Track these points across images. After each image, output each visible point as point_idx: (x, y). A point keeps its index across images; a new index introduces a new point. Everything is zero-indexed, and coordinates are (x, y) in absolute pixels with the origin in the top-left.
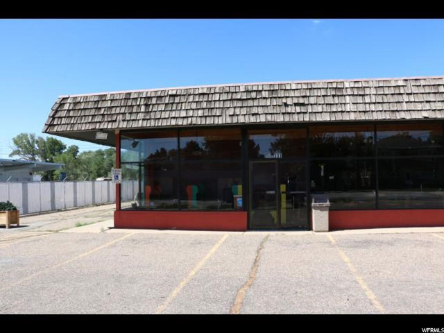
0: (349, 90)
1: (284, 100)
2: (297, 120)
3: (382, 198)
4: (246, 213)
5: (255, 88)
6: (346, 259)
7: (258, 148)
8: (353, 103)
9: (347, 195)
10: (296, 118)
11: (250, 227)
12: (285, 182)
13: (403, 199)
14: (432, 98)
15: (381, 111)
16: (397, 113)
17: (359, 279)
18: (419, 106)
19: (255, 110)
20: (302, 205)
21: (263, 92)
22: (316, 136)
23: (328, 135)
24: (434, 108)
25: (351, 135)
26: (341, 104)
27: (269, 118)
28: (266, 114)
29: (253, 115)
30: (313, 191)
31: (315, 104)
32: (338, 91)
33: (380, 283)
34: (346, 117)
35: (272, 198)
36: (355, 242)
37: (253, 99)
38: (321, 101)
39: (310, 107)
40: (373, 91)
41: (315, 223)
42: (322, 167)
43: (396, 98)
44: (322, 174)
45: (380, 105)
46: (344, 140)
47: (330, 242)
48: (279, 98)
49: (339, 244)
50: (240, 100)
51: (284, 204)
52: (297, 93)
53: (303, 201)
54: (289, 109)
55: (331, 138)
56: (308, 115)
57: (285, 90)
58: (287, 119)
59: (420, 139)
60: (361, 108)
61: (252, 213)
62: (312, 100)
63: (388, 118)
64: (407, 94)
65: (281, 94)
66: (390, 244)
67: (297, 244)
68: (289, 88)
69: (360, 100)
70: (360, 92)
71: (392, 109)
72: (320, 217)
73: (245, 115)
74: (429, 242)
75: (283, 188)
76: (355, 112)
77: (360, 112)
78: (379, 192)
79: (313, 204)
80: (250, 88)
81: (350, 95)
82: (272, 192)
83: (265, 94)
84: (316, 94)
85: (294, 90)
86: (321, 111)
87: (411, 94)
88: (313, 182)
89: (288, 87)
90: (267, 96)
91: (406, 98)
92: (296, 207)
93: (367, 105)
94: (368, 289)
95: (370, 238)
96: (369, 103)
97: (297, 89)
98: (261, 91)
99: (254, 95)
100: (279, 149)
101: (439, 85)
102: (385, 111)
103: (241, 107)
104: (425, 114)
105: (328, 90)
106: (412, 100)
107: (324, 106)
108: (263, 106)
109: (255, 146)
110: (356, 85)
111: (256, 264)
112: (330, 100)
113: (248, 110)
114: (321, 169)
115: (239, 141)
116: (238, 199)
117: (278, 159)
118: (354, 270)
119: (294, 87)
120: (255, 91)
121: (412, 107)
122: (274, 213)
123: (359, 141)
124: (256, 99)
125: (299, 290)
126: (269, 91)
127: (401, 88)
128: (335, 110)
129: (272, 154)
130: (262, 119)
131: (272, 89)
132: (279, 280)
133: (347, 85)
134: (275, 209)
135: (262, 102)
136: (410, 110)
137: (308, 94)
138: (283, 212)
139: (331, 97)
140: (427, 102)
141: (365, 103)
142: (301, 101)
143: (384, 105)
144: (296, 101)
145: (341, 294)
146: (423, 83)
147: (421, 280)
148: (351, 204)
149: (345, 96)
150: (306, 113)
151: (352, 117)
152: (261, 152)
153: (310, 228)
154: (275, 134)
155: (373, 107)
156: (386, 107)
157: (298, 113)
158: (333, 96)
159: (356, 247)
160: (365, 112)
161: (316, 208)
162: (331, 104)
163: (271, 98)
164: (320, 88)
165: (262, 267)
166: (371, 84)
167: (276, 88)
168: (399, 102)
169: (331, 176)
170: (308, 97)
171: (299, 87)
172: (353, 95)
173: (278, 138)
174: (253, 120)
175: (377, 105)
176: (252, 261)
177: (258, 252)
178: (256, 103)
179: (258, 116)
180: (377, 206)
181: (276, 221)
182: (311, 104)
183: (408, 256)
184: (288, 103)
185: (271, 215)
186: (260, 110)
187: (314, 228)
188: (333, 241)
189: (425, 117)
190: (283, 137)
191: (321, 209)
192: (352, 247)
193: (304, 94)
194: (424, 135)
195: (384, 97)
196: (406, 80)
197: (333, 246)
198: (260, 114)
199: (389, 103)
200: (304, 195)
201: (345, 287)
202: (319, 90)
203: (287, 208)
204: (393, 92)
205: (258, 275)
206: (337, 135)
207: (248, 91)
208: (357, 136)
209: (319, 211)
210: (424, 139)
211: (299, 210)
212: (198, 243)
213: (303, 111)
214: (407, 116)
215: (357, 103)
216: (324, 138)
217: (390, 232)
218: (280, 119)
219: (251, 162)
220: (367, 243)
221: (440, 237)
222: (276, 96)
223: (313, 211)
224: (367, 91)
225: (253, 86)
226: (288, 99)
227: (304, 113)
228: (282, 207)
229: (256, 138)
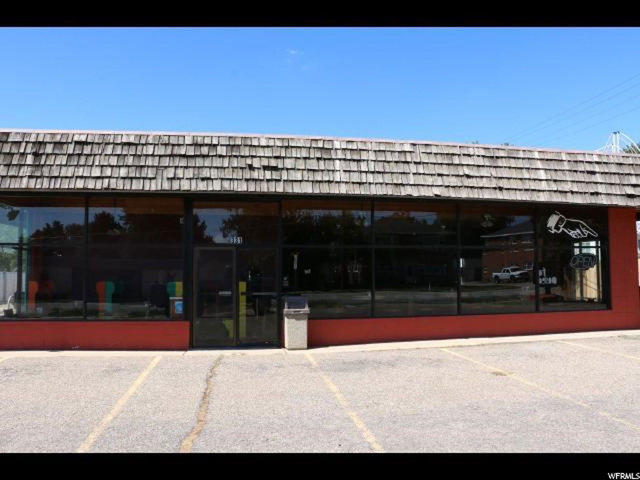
0: (339, 152)
1: (249, 161)
2: (266, 190)
3: (381, 301)
4: (188, 323)
5: (208, 141)
6: (334, 388)
7: (203, 226)
8: (345, 171)
9: (333, 296)
10: (264, 188)
11: (194, 344)
12: (244, 279)
13: (407, 302)
14: (444, 170)
15: (381, 184)
16: (402, 188)
17: (352, 414)
18: (429, 180)
19: (205, 173)
20: (269, 312)
21: (219, 148)
22: (289, 213)
23: (303, 212)
24: (447, 184)
25: (336, 213)
26: (328, 171)
27: (227, 185)
28: (222, 179)
29: (203, 179)
30: (285, 291)
31: (292, 169)
32: (325, 153)
33: (381, 419)
34: (335, 190)
35: (227, 300)
36: (345, 363)
37: (204, 156)
38: (301, 165)
39: (284, 173)
40: (372, 156)
41: (289, 335)
42: (296, 257)
43: (402, 168)
44: (295, 266)
45: (380, 176)
46: (326, 219)
47: (310, 365)
48: (242, 157)
49: (323, 366)
50: (184, 156)
51: (243, 310)
52: (268, 153)
53: (270, 305)
54: (255, 175)
55: (309, 218)
56: (282, 183)
57: (251, 146)
58: (252, 188)
59: (425, 221)
60: (355, 178)
61: (197, 323)
62: (289, 163)
63: (390, 193)
64: (416, 163)
65: (246, 152)
66: (392, 364)
67: (263, 368)
68: (257, 144)
69: (353, 166)
70: (354, 156)
71: (395, 182)
72: (295, 329)
73: (190, 179)
74: (439, 360)
75: (243, 286)
76: (346, 183)
77: (353, 183)
78: (376, 292)
79: (286, 310)
80: (200, 141)
81: (340, 160)
82: (227, 293)
83: (222, 151)
84: (294, 155)
85: (263, 147)
86: (300, 179)
87: (419, 163)
88: (285, 279)
89: (255, 143)
90: (224, 154)
91: (413, 168)
92: (261, 314)
93: (364, 174)
94: (365, 429)
95: (363, 357)
96: (366, 172)
97: (268, 147)
98: (215, 146)
99: (205, 150)
100: (235, 229)
101: (453, 154)
102: (387, 184)
103: (186, 167)
104: (437, 191)
105: (312, 150)
106: (421, 171)
107: (305, 173)
108: (217, 168)
109: (199, 224)
110: (350, 146)
111: (207, 400)
112: (313, 164)
113: (196, 172)
114: (293, 258)
115: (180, 216)
116: (177, 303)
117: (236, 245)
118: (344, 404)
119: (263, 142)
120: (207, 145)
121: (420, 180)
122: (229, 324)
123: (348, 223)
124: (208, 156)
125: (270, 436)
126: (227, 146)
127: (408, 154)
128: (319, 179)
129: (225, 236)
130: (216, 186)
131: (232, 143)
132: (241, 423)
133: (337, 145)
134: (230, 317)
135: (217, 162)
136: (418, 185)
137: (283, 155)
138: (243, 320)
139: (315, 161)
140: (439, 175)
141: (361, 172)
142: (273, 163)
143: (386, 176)
144: (265, 162)
145: (330, 437)
146: (434, 150)
147: (431, 411)
148: (338, 310)
149: (334, 159)
150: (279, 180)
151: (343, 190)
152: (207, 232)
153: (280, 344)
154: (229, 208)
155: (371, 179)
156: (388, 178)
157: (268, 180)
158: (318, 159)
159: (345, 370)
160: (360, 184)
161: (290, 316)
162: (314, 170)
163: (230, 156)
164: (300, 147)
165: (215, 404)
166: (369, 147)
167: (238, 142)
168: (404, 173)
169: (307, 269)
170: (284, 158)
171: (271, 143)
172: (345, 160)
173: (233, 213)
174: (202, 186)
175: (376, 175)
176: (199, 395)
177: (207, 381)
178: (207, 163)
179: (210, 182)
180: (372, 312)
181: (232, 335)
182: (287, 169)
183: (415, 380)
184: (255, 165)
185: (224, 326)
186: (214, 174)
187: (286, 345)
188: (314, 363)
189: (436, 195)
190: (240, 212)
191: (297, 317)
192: (340, 370)
193: (278, 154)
194: (430, 217)
195: (386, 164)
196: (414, 145)
197: (315, 370)
198: (212, 179)
199: (392, 173)
200: (271, 297)
201: (334, 427)
202: (299, 150)
203: (247, 316)
204: (397, 159)
205: (209, 416)
206: (317, 213)
207: (196, 145)
208: (344, 216)
209: (293, 321)
210: (430, 222)
211: (265, 318)
212: (114, 370)
213: (274, 177)
214: (415, 193)
215: (349, 171)
216: (300, 216)
217: (391, 348)
218: (242, 187)
219: (197, 249)
220: (360, 364)
221: (453, 353)
222: (237, 154)
223: (286, 320)
224: (364, 156)
225: (204, 137)
226: (255, 159)
227: (277, 180)
228: (240, 313)
229: (202, 213)
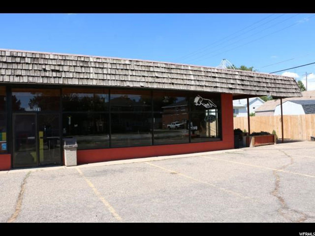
0: (92, 63)
1: (44, 67)
2: (53, 83)
3: (114, 140)
4: (10, 155)
5: (19, 55)
6: (92, 185)
7: (19, 103)
8: (95, 73)
9: (90, 138)
10: (52, 81)
11: (14, 167)
12: (42, 130)
13: (127, 139)
14: (146, 74)
15: (114, 80)
16: (124, 82)
17: (102, 199)
18: (138, 79)
19: (19, 72)
20: (56, 147)
21: (26, 59)
22: (66, 96)
23: (74, 95)
24: (147, 81)
25: (90, 95)
26: (87, 73)
27: (31, 79)
28: (28, 76)
29: (17, 76)
30: (65, 136)
31: (67, 72)
32: (85, 64)
33: (117, 200)
34: (90, 83)
35: (32, 142)
36: (97, 172)
37: (17, 63)
38: (72, 69)
39: (63, 73)
40: (109, 66)
41: (67, 158)
42: (70, 118)
43: (124, 72)
44: (70, 123)
45: (114, 76)
46: (85, 98)
47: (79, 173)
48: (40, 64)
49: (86, 174)
50: (5, 62)
51: (42, 146)
52: (54, 62)
53: (56, 143)
54: (47, 74)
55: (76, 98)
56: (62, 79)
57: (45, 58)
58: (45, 81)
59: (134, 100)
60: (101, 77)
61: (15, 154)
62: (66, 69)
63: (119, 85)
64: (132, 70)
65: (42, 62)
66: (121, 171)
67: (53, 177)
68: (48, 57)
69: (100, 71)
70: (100, 66)
71: (121, 79)
72: (70, 155)
73: (9, 75)
74: (144, 168)
75: (41, 134)
76: (96, 79)
77: (100, 79)
78: (112, 135)
79: (65, 146)
80: (15, 54)
81: (93, 67)
82: (33, 138)
83: (28, 60)
84: (69, 64)
85: (52, 59)
86: (72, 77)
87: (133, 70)
88: (64, 129)
89: (47, 57)
90: (30, 62)
91: (130, 73)
92: (52, 148)
93: (105, 75)
94: (109, 206)
95: (106, 168)
96: (106, 74)
97: (54, 59)
98: (24, 58)
99: (18, 60)
100: (37, 104)
101: (150, 66)
102: (117, 80)
103: (7, 69)
104: (142, 84)
105: (78, 62)
106: (134, 74)
107: (74, 74)
108: (26, 70)
109: (17, 101)
110: (98, 61)
111: (21, 197)
112: (79, 69)
113: (13, 72)
114: (68, 119)
115: (4, 96)
116: (3, 144)
117: (37, 112)
118: (98, 193)
119: (52, 57)
120: (19, 57)
121: (134, 79)
122: (34, 154)
123: (97, 101)
124: (20, 63)
125: (58, 214)
126: (31, 58)
127: (128, 65)
128: (82, 77)
129: (31, 108)
130: (25, 80)
131: (34, 57)
132: (42, 208)
133: (91, 60)
134: (34, 150)
135: (25, 67)
136: (133, 81)
137: (63, 64)
138: (42, 152)
139: (80, 68)
140: (143, 76)
141: (104, 74)
142: (57, 68)
143: (116, 76)
144: (53, 68)
145: (91, 212)
146: (141, 64)
147: (142, 194)
148: (92, 145)
149: (90, 67)
150: (61, 77)
151: (94, 83)
152: (21, 106)
153: (62, 164)
154: (33, 93)
155: (109, 77)
156: (117, 78)
157: (54, 77)
158: (81, 67)
159: (97, 176)
160: (103, 80)
161: (67, 149)
162: (79, 73)
163: (33, 64)
164: (72, 60)
165: (26, 199)
166: (108, 61)
167: (38, 56)
168: (126, 75)
169: (76, 124)
170: (63, 65)
171: (56, 57)
172: (95, 67)
173: (36, 95)
174: (17, 80)
175: (111, 75)
176: (17, 195)
177: (22, 186)
178: (20, 67)
179: (21, 78)
180: (110, 145)
181: (35, 160)
182: (65, 72)
183: (133, 179)
184: (47, 69)
185: (31, 155)
186: (24, 73)
187: (66, 164)
188: (81, 173)
189: (142, 86)
190: (40, 95)
191: (71, 149)
192: (94, 176)
193: (60, 64)
194: (137, 98)
195: (117, 70)
196: (131, 61)
197: (81, 176)
198: (23, 76)
199: (120, 75)
200: (57, 139)
201: (93, 206)
202: (71, 62)
203: (44, 149)
204: (122, 68)
206: (81, 95)
207: (12, 56)
208: (94, 97)
209: (69, 151)
210: (137, 101)
211: (54, 150)
213: (58, 76)
214: (131, 85)
215: (98, 73)
216: (71, 97)
217: (120, 163)
218: (40, 81)
219: (15, 114)
220: (105, 172)
221: (151, 164)
222: (37, 63)
223: (65, 151)
224: (105, 66)
225: (17, 52)
226: (47, 66)
227: (59, 77)
228: (40, 148)
229: (18, 95)
